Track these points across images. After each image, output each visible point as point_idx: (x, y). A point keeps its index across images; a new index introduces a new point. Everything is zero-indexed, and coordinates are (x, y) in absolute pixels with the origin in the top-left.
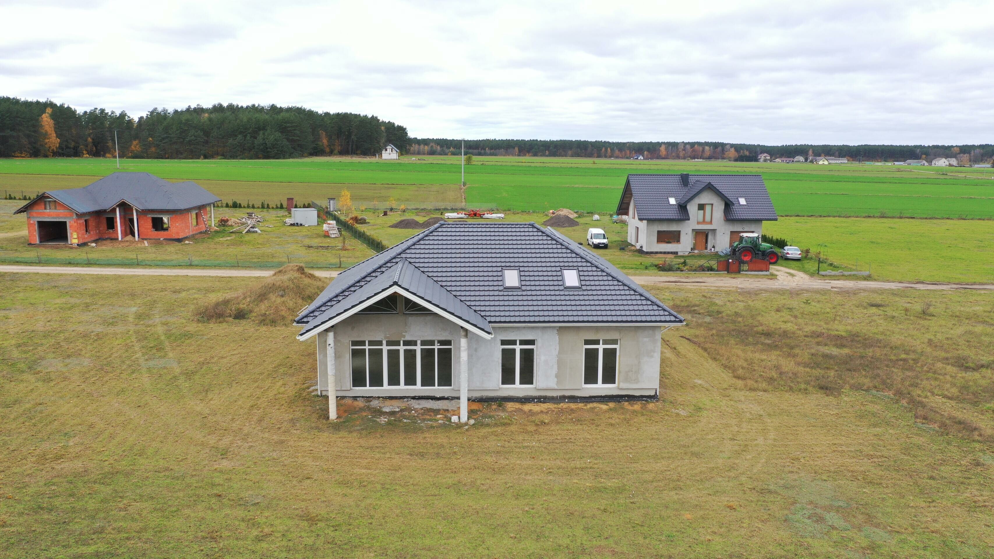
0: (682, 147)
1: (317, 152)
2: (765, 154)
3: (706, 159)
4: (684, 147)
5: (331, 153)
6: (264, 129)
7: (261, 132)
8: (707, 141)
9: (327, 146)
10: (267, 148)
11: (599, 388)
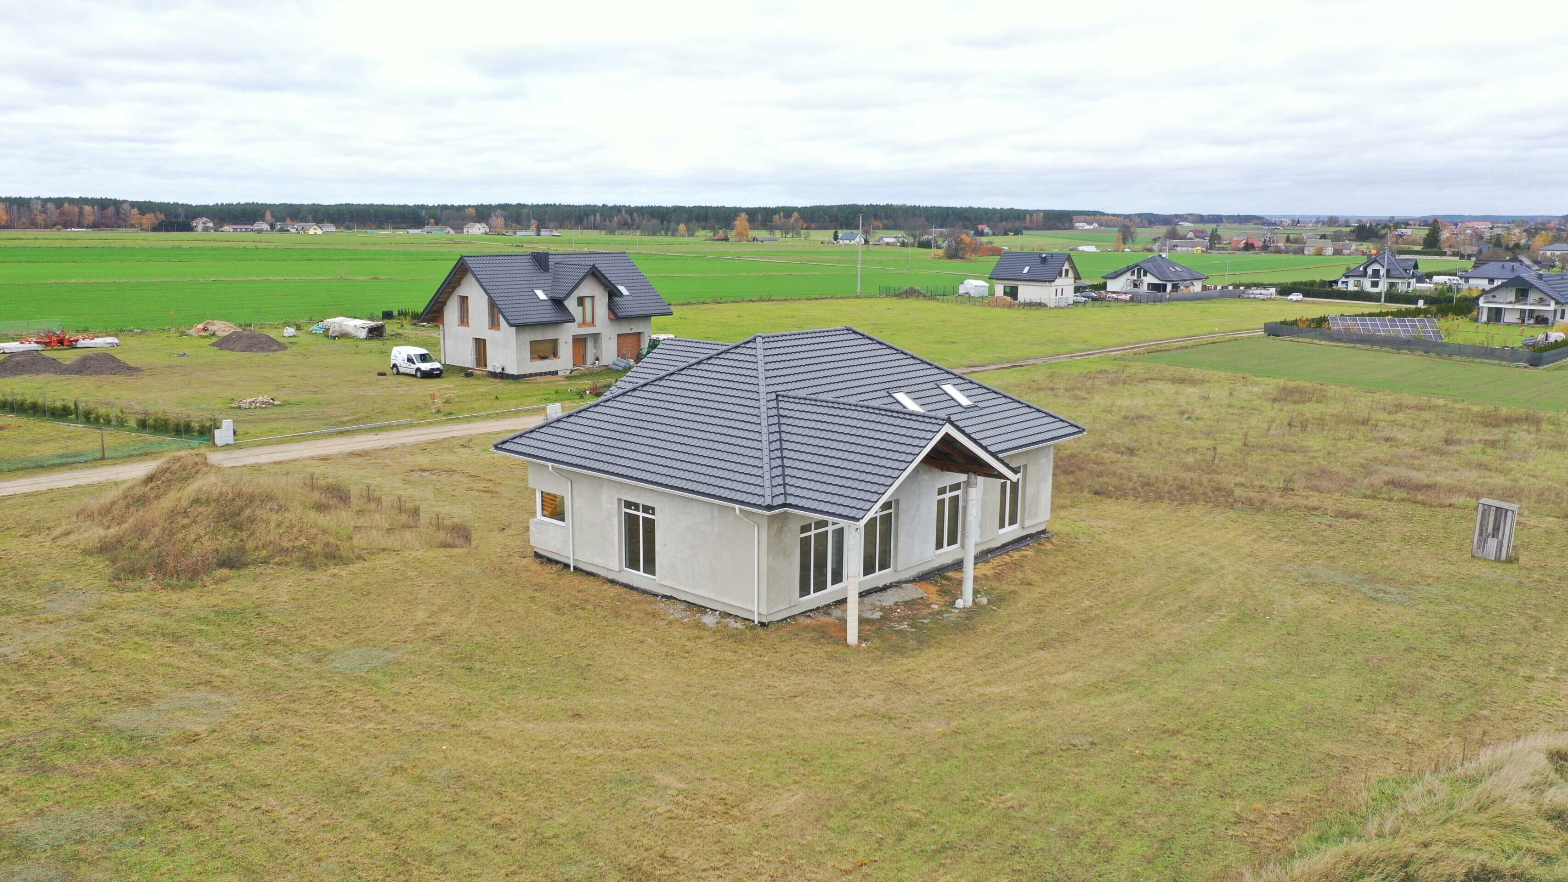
0: (39, 207)
2: (205, 219)
3: (88, 227)
4: (43, 206)
8: (84, 196)
11: (1007, 533)
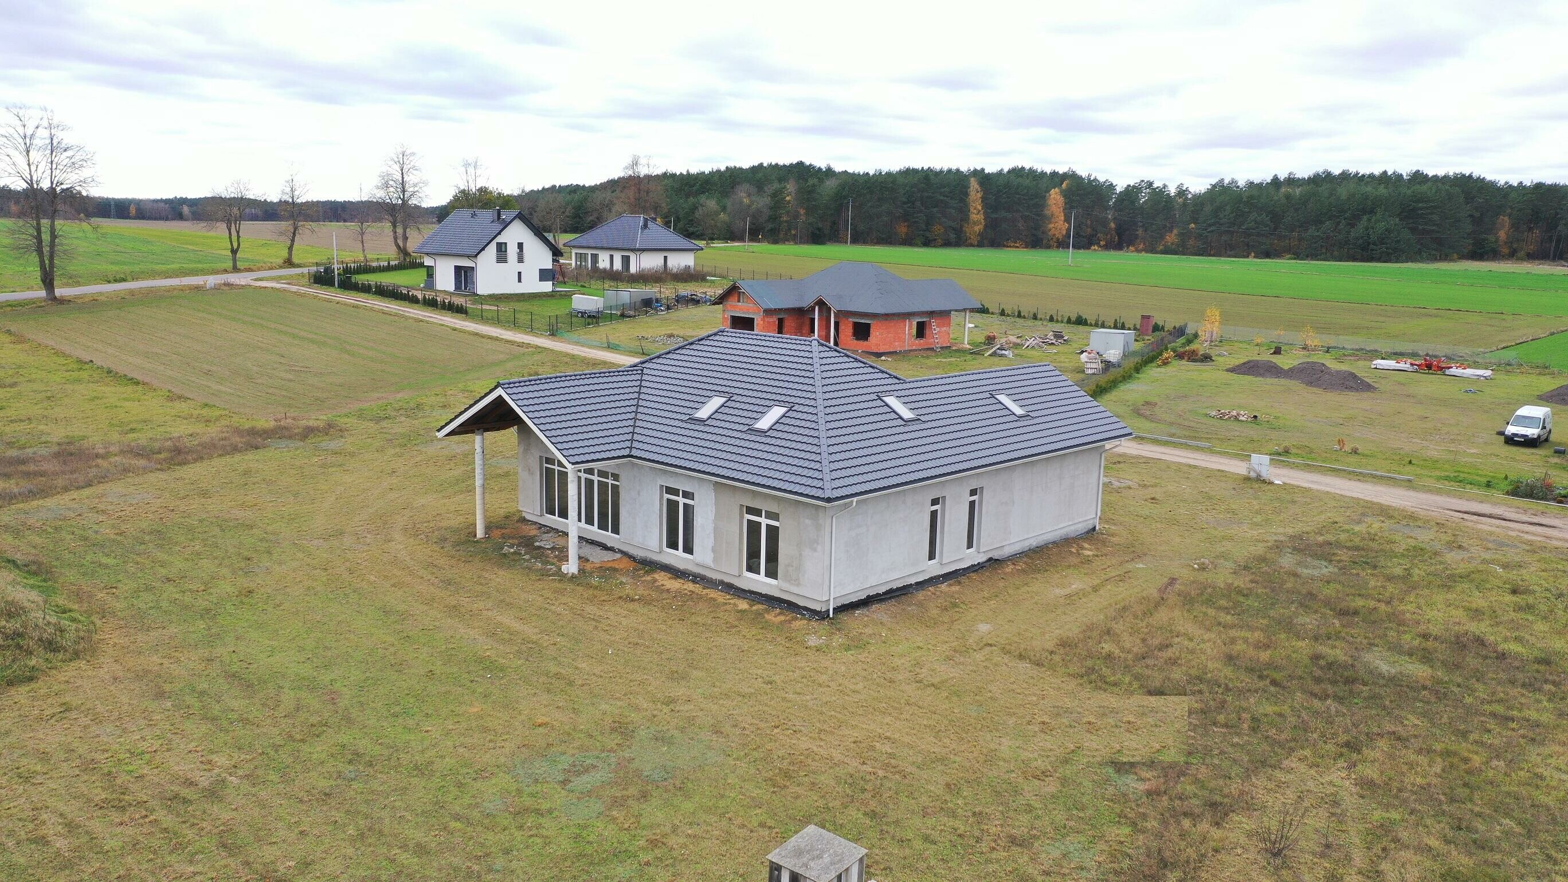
1: (1480, 252)
5: (1512, 255)
6: (1372, 212)
7: (1365, 218)
9: (1506, 243)
10: (1369, 244)
11: (760, 582)
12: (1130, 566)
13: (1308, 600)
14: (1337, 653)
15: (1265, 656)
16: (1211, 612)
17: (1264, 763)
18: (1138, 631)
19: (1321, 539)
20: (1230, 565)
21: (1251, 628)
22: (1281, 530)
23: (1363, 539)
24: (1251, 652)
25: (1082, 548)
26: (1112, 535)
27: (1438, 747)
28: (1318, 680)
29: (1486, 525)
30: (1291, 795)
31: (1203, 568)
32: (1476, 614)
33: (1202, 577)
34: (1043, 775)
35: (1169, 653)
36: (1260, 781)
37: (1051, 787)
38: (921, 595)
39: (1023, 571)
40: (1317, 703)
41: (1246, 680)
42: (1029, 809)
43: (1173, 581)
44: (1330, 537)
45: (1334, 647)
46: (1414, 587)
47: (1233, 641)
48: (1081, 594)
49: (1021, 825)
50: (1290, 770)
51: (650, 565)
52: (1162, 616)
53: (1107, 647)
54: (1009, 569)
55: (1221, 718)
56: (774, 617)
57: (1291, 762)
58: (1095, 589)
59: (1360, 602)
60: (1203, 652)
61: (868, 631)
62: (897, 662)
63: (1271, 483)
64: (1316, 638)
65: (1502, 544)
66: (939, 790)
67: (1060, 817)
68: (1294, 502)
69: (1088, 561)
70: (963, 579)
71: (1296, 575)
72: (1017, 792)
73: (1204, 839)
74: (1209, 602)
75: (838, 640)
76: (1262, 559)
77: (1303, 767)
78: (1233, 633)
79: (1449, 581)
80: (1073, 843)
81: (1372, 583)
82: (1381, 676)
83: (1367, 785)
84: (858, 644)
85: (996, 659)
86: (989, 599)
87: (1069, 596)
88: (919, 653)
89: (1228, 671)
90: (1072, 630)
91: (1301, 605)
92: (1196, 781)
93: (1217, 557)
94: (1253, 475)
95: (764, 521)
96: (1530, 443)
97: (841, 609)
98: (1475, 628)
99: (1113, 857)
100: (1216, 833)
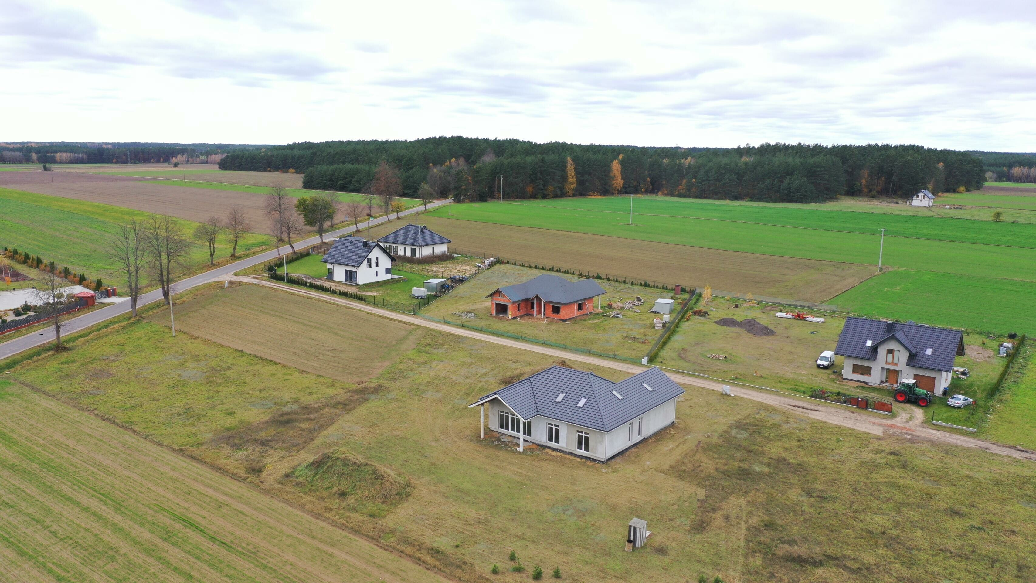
11: (583, 452)
12: (686, 437)
13: (739, 447)
14: (745, 465)
15: (726, 468)
16: (711, 454)
17: (724, 498)
18: (691, 462)
19: (745, 421)
20: (716, 434)
21: (722, 459)
22: (733, 418)
23: (758, 421)
24: (722, 467)
25: (671, 431)
26: (679, 424)
27: (766, 491)
28: (739, 474)
29: (799, 412)
30: (731, 506)
31: (708, 437)
32: (786, 449)
33: (708, 440)
34: (673, 505)
35: (700, 468)
36: (724, 503)
37: (676, 507)
38: (628, 453)
39: (655, 442)
40: (738, 481)
41: (721, 476)
42: (672, 512)
43: (700, 442)
44: (747, 421)
45: (744, 464)
46: (770, 441)
47: (717, 463)
48: (673, 449)
49: (671, 516)
50: (731, 500)
51: (545, 447)
52: (698, 456)
53: (684, 468)
54: (650, 441)
55: (714, 487)
56: (589, 463)
57: (731, 498)
58: (677, 447)
59: (753, 448)
60: (709, 467)
61: (617, 466)
62: (628, 476)
63: (730, 396)
64: (740, 461)
65: (802, 420)
66: (650, 509)
67: (679, 514)
68: (737, 405)
69: (673, 436)
70: (638, 446)
71: (736, 438)
72: (668, 509)
73: (711, 517)
74: (711, 450)
75: (610, 470)
76: (726, 432)
77: (734, 499)
78: (717, 461)
79: (780, 437)
80: (683, 519)
81: (759, 440)
82: (756, 472)
83: (748, 502)
84: (616, 471)
85: (654, 473)
86: (647, 453)
87: (670, 450)
88: (633, 473)
89: (716, 473)
90: (673, 463)
91: (737, 449)
92: (709, 504)
93: (713, 432)
94: (724, 393)
95: (584, 435)
96: (825, 368)
97: (609, 459)
98: (784, 455)
99: (692, 522)
100: (714, 515)
